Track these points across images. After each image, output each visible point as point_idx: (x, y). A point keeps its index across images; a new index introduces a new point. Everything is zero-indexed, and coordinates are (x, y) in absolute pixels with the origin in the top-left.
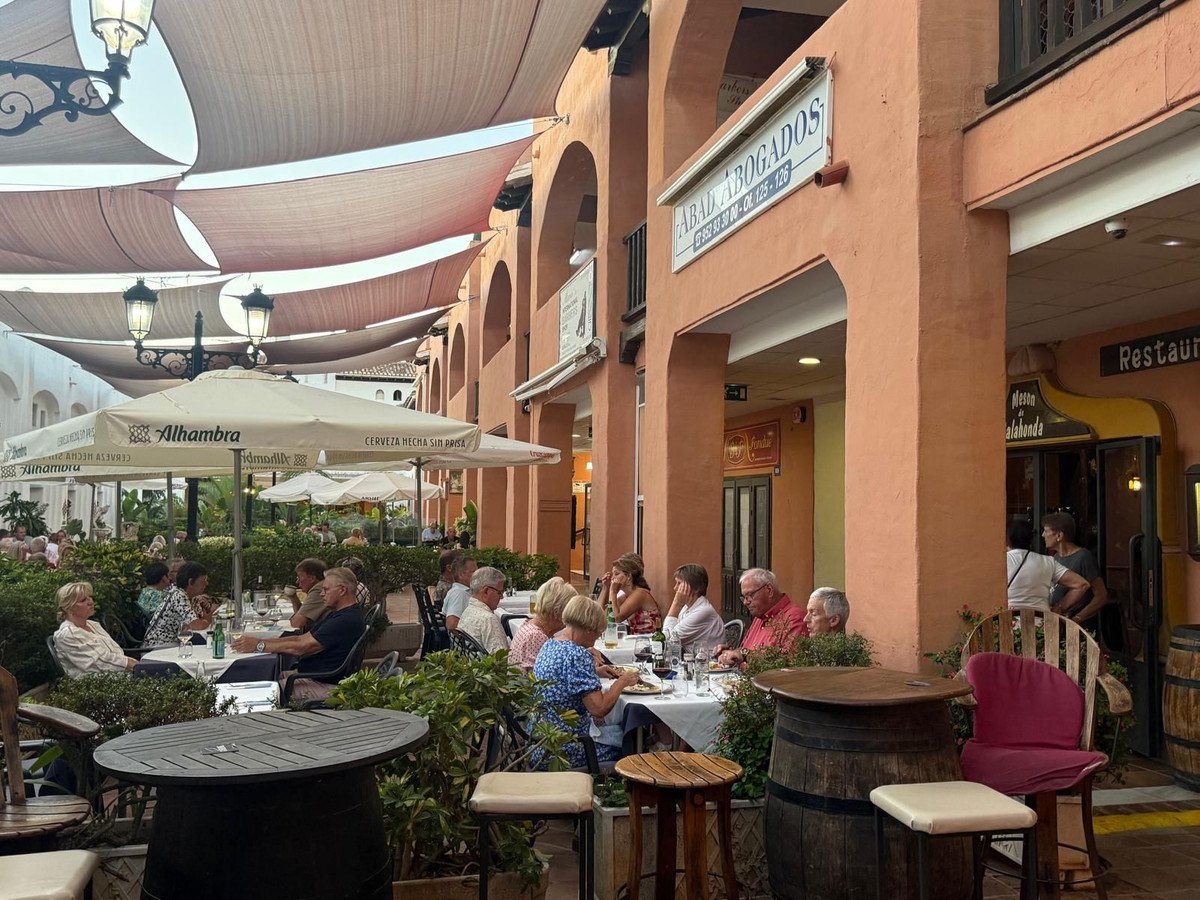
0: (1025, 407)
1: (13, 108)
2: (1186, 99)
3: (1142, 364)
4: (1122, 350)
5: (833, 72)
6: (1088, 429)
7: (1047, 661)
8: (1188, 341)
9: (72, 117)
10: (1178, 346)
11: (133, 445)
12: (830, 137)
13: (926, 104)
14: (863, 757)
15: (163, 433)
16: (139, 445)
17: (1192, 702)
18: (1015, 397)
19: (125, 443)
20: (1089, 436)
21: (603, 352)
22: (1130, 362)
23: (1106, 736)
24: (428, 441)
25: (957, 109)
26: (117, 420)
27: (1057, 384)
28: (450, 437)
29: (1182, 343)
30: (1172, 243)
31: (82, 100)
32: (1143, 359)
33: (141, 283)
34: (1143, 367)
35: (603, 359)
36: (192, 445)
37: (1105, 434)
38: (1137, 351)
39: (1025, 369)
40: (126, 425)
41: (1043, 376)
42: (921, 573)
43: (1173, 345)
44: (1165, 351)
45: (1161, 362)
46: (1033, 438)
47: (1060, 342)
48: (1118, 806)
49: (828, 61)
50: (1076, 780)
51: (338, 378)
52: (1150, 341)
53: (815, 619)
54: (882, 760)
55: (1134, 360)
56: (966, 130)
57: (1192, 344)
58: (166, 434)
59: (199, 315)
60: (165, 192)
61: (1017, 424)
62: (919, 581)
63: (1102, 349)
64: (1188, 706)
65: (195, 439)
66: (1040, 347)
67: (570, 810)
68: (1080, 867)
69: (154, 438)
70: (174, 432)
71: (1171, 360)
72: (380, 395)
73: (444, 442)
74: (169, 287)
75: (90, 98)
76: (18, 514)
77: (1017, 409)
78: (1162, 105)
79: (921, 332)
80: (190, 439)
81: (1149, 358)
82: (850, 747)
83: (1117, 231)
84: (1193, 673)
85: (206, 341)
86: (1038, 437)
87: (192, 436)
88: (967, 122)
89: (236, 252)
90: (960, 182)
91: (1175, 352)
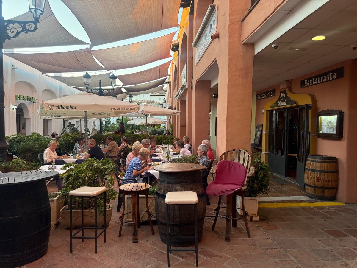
0: (283, 97)
1: (13, 31)
2: (278, 7)
3: (310, 85)
4: (305, 81)
5: (218, 8)
6: (296, 103)
7: (240, 163)
8: (320, 78)
9: (26, 33)
10: (318, 79)
11: (50, 110)
12: (217, 26)
13: (231, 15)
14: (171, 185)
15: (57, 107)
16: (52, 110)
17: (310, 175)
18: (281, 94)
19: (48, 110)
20: (296, 104)
21: (187, 86)
22: (307, 84)
23: (262, 183)
24: (125, 109)
25: (240, 16)
26: (46, 104)
27: (291, 91)
28: (131, 108)
29: (318, 78)
30: (297, 50)
31: (28, 29)
32: (310, 83)
33: (87, 73)
34: (310, 86)
35: (187, 88)
36: (65, 110)
37: (300, 104)
38: (309, 81)
39: (283, 87)
40: (48, 105)
41: (287, 89)
42: (227, 141)
43: (316, 79)
44: (315, 81)
45: (314, 84)
46: (284, 105)
47: (292, 79)
48: (285, 201)
49: (216, 5)
50: (231, 193)
51: (151, 95)
52: (311, 78)
53: (199, 152)
54: (175, 186)
55: (308, 83)
56: (243, 21)
57: (321, 78)
58: (58, 108)
59: (100, 81)
60: (88, 51)
61: (281, 102)
62: (226, 142)
63: (301, 81)
64: (309, 176)
65: (65, 108)
66: (288, 81)
67: (90, 196)
68: (254, 215)
69: (55, 108)
70: (60, 107)
71: (316, 83)
72: (160, 99)
73: (130, 109)
74: (98, 74)
75: (30, 28)
76: (71, 127)
77: (282, 98)
78: (273, 9)
79: (229, 77)
80: (64, 109)
81: (311, 83)
82: (169, 183)
83: (275, 47)
84: (310, 167)
85: (102, 88)
86: (285, 105)
87: (64, 108)
88: (242, 19)
89: (108, 65)
90: (240, 36)
91: (317, 81)
